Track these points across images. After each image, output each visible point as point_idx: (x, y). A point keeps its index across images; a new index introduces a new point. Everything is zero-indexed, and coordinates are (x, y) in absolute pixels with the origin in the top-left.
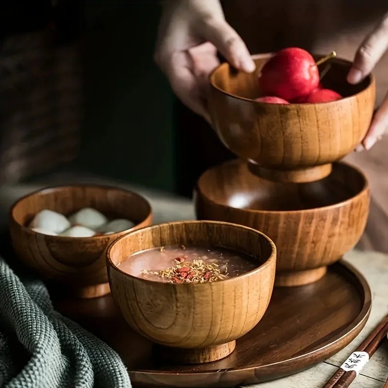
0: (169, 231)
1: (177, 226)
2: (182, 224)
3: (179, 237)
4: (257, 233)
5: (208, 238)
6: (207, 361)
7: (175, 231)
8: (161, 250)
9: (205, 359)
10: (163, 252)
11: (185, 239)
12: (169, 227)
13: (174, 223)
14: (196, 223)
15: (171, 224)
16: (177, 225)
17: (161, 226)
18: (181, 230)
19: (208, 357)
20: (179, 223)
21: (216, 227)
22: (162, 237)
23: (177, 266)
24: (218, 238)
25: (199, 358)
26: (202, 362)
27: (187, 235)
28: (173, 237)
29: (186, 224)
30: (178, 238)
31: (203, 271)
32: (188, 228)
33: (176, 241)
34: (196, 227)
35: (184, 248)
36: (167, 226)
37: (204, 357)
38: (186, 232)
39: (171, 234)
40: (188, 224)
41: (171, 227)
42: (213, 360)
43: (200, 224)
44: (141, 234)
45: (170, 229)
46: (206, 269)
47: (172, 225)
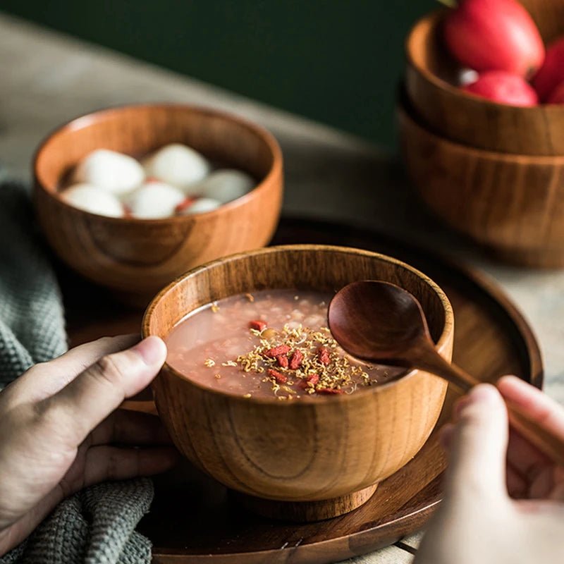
0: (223, 274)
1: (237, 263)
2: (245, 259)
3: (240, 281)
4: (390, 263)
5: (291, 277)
6: (347, 511)
7: (233, 272)
8: (214, 309)
9: (344, 508)
10: (217, 311)
11: (251, 284)
12: (222, 267)
13: (230, 260)
14: (269, 254)
15: (225, 261)
16: (237, 260)
17: (210, 267)
18: (243, 268)
19: (348, 504)
20: (239, 257)
21: (307, 256)
22: (213, 286)
23: (262, 342)
24: (310, 274)
25: (333, 508)
26: (338, 514)
27: (254, 276)
28: (230, 282)
29: (251, 257)
30: (238, 285)
31: (312, 347)
32: (256, 264)
33: (236, 288)
34: (270, 258)
35: (252, 299)
36: (220, 267)
37: (342, 504)
38: (252, 270)
39: (228, 279)
40: (256, 256)
41: (227, 266)
42: (356, 507)
43: (276, 253)
44: (179, 290)
45: (224, 270)
46: (314, 341)
47: (228, 264)
